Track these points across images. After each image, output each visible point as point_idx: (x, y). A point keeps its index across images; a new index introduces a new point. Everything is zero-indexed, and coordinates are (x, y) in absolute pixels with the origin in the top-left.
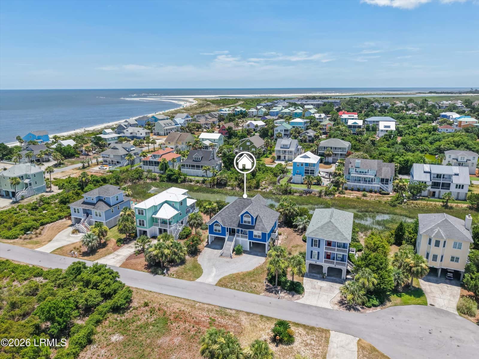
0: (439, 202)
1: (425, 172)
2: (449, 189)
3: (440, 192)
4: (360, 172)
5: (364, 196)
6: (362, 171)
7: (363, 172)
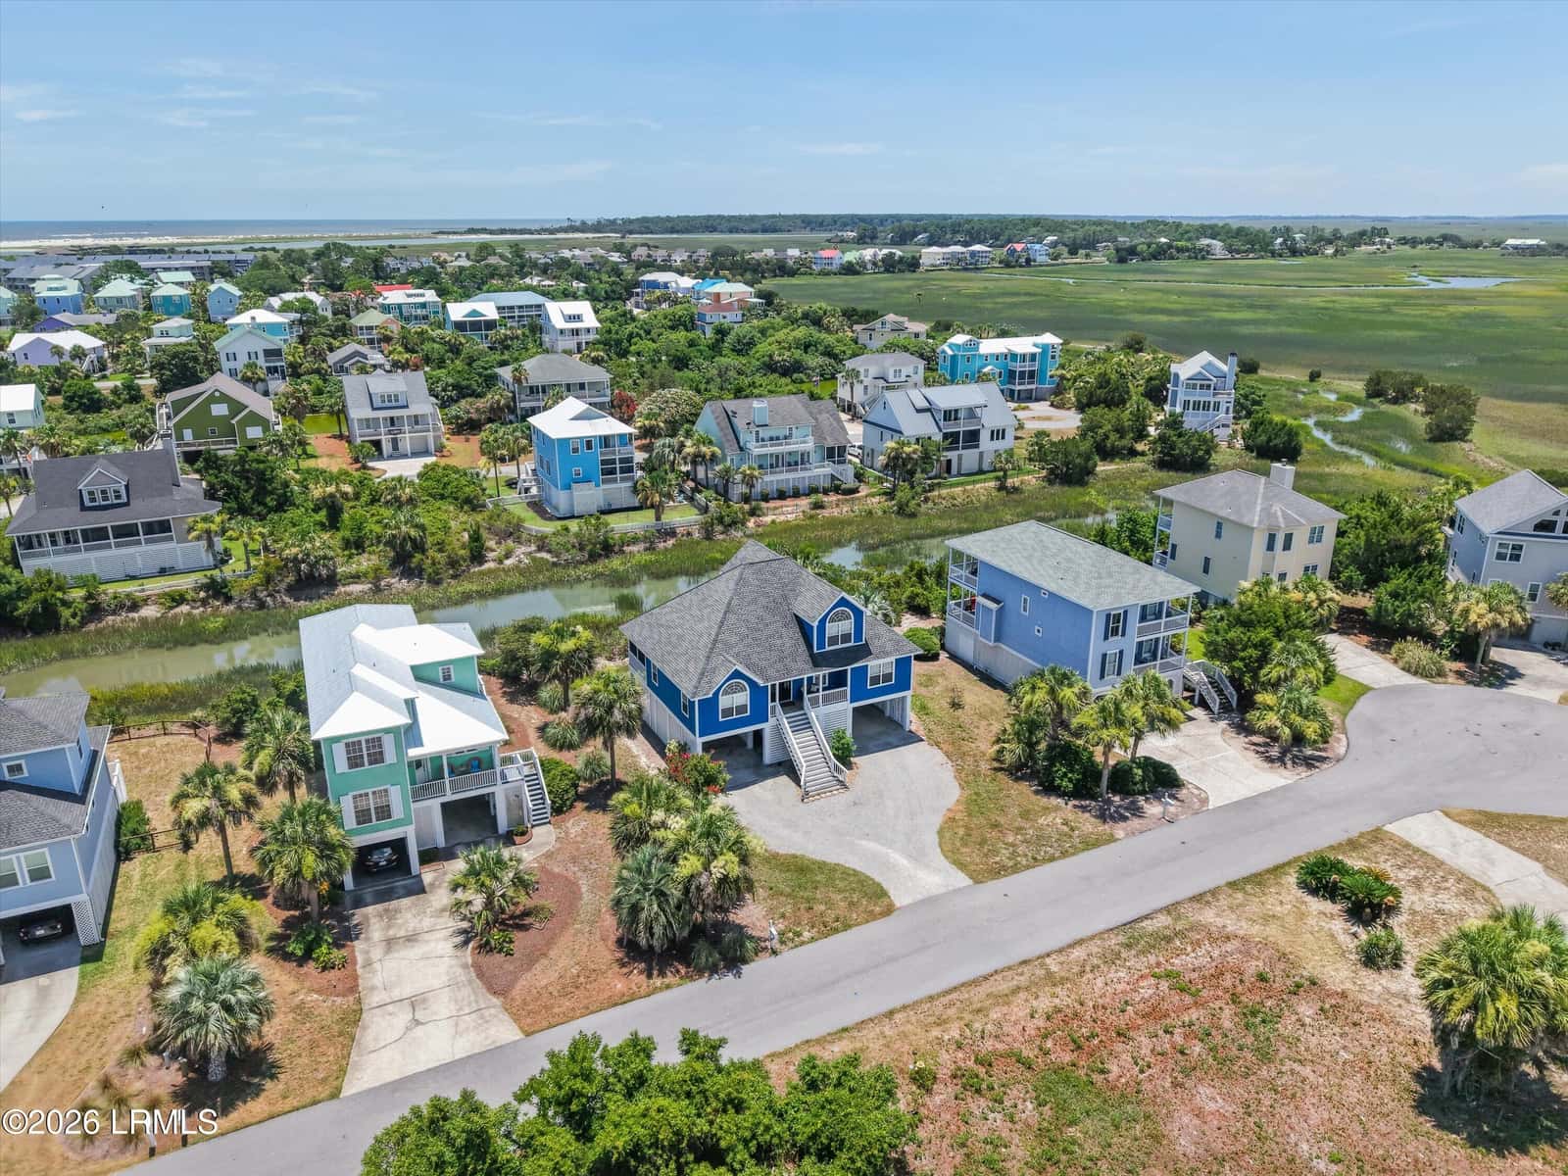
0: (985, 481)
1: (919, 411)
2: (977, 446)
3: (960, 457)
4: (771, 439)
5: (818, 506)
6: (774, 434)
7: (778, 438)
